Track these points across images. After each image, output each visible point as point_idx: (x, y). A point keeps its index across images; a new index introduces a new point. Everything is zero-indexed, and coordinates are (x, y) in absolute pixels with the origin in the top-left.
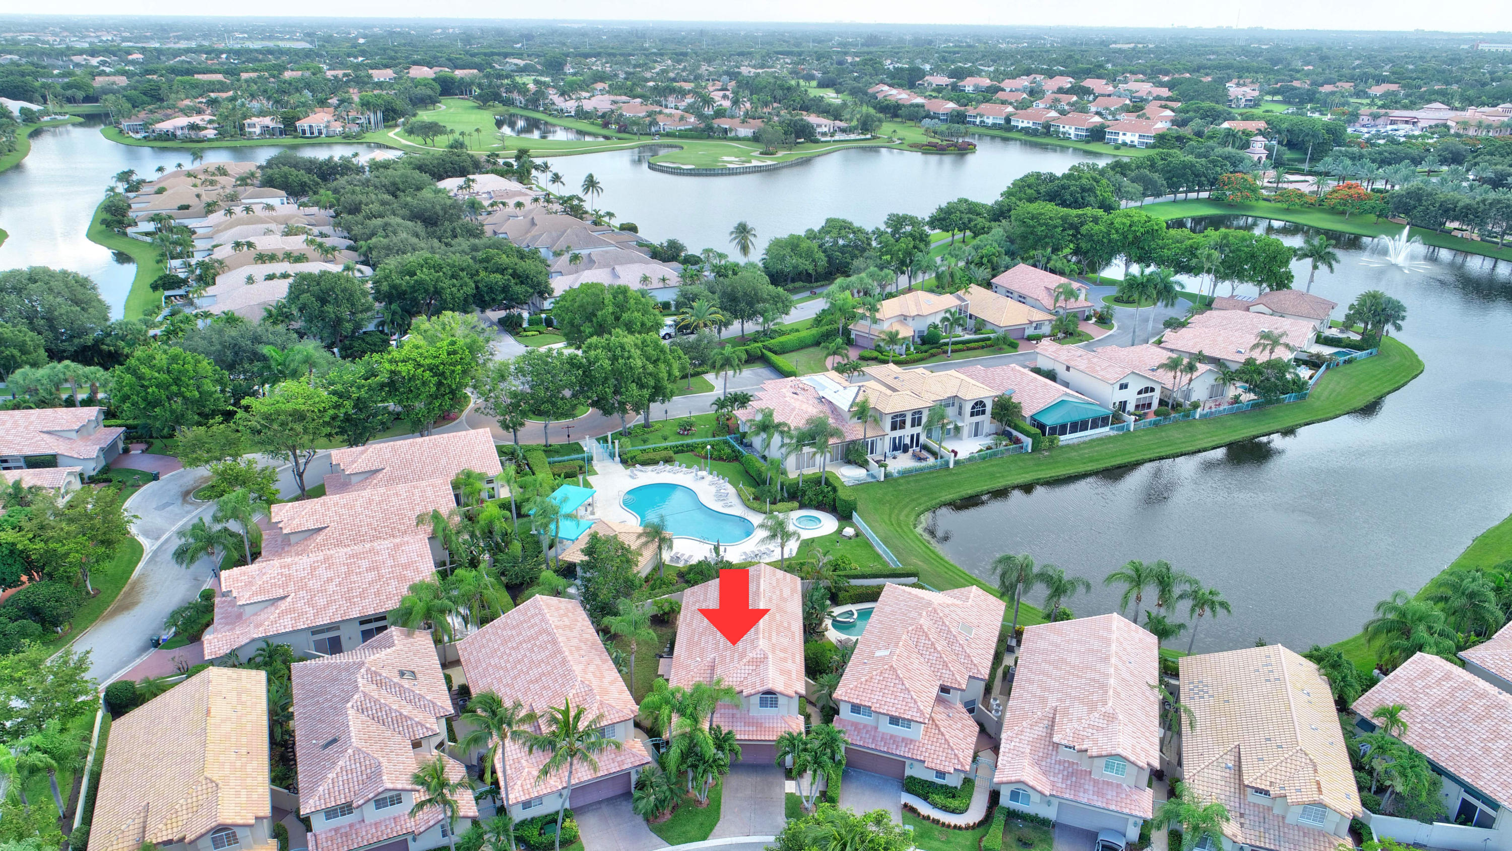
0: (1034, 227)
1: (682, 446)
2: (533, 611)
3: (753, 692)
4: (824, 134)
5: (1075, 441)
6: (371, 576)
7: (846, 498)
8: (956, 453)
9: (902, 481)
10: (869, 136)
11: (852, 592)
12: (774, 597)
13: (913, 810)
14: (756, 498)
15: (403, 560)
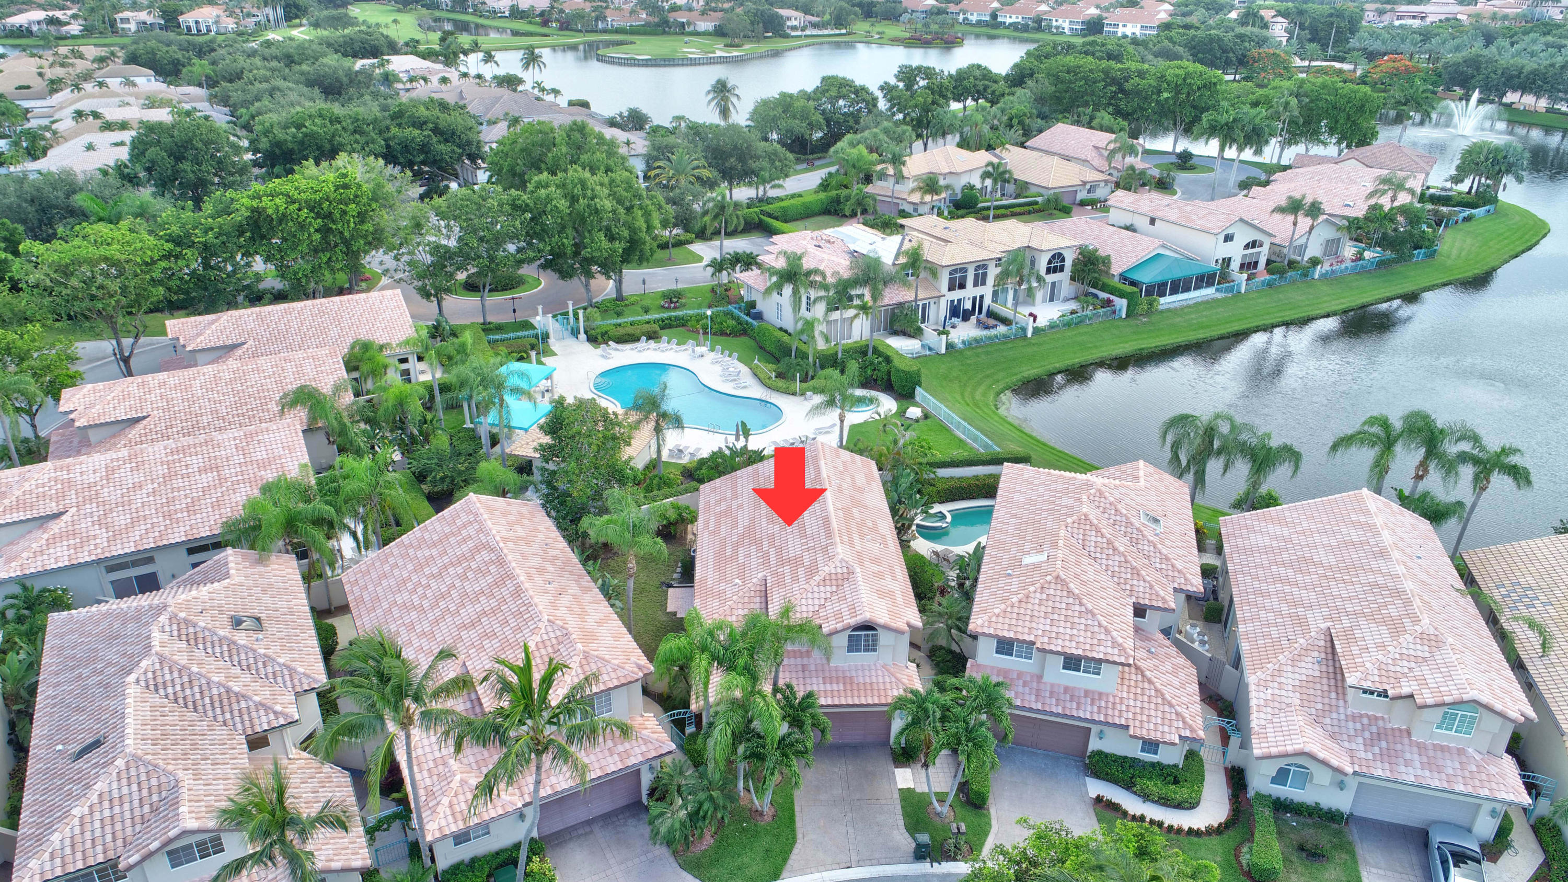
0: (1070, 82)
1: (670, 319)
2: (464, 518)
3: (839, 626)
4: (794, 28)
5: (1177, 305)
6: (207, 479)
7: (906, 369)
8: (1035, 318)
9: (968, 353)
10: (844, 31)
11: (940, 486)
12: (845, 486)
13: (1114, 807)
14: (780, 375)
15: (260, 454)
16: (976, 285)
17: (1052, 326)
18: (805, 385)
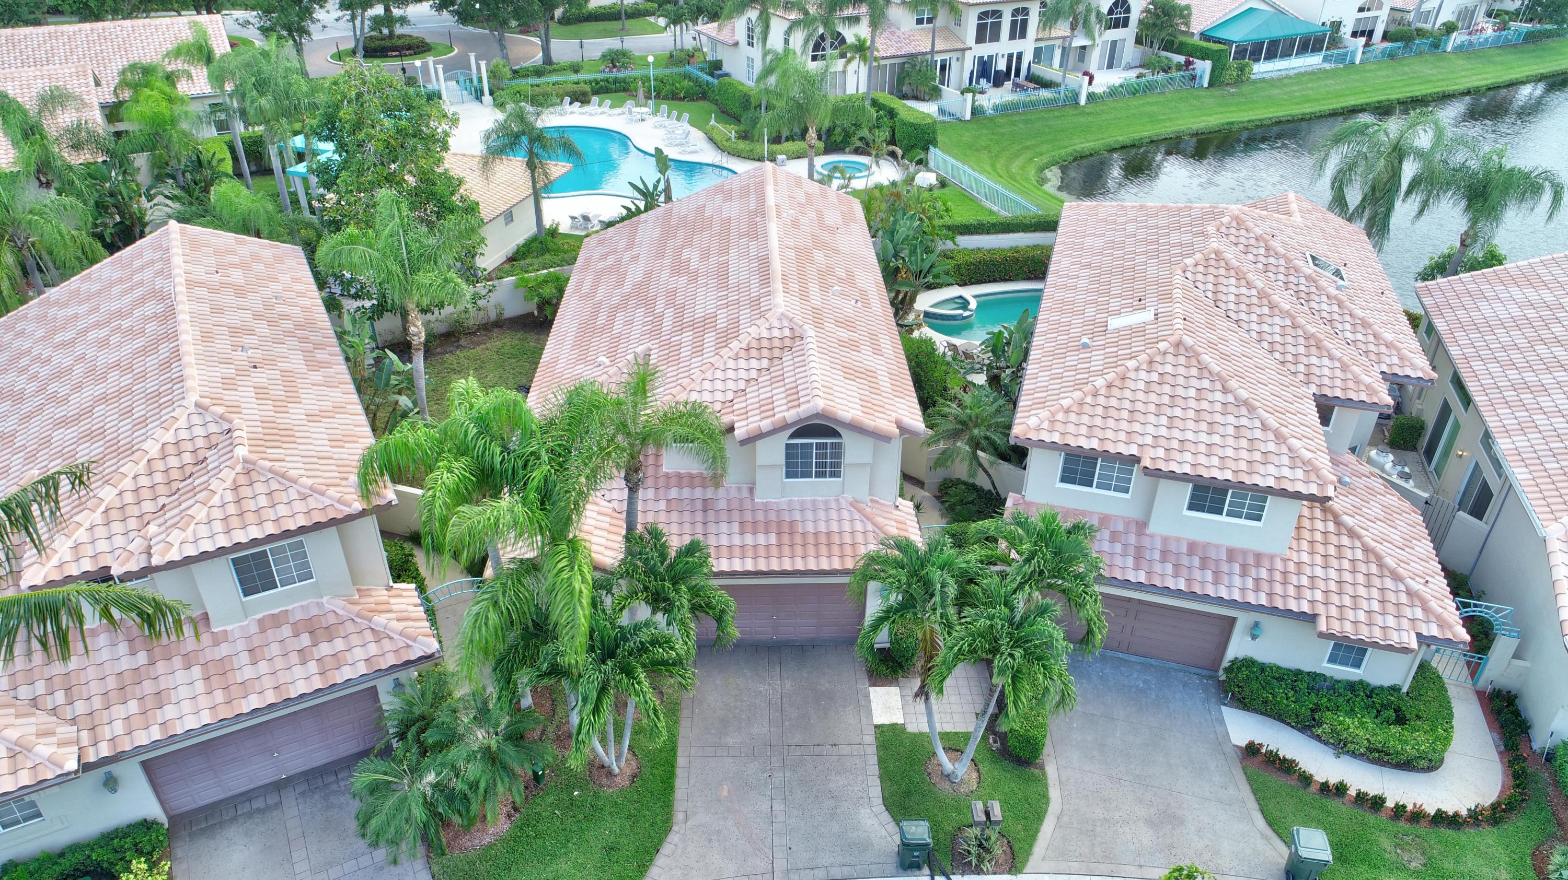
3: (766, 425)
7: (916, 121)
8: (1091, 79)
9: (1000, 121)
11: (960, 259)
12: (804, 220)
13: (1286, 767)
14: (744, 136)
16: (1012, 37)
17: (1113, 92)
18: (776, 147)
